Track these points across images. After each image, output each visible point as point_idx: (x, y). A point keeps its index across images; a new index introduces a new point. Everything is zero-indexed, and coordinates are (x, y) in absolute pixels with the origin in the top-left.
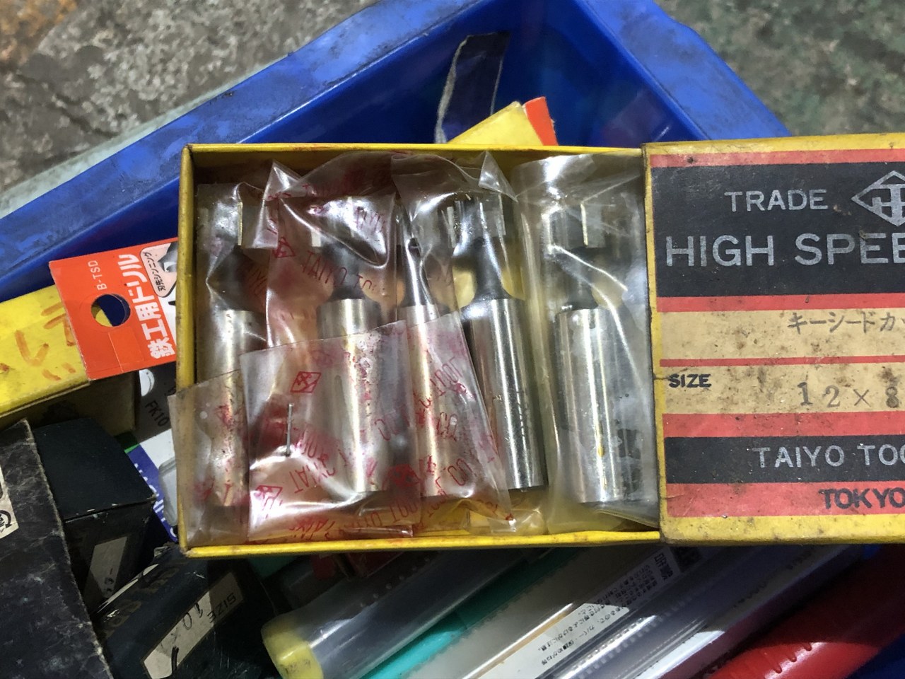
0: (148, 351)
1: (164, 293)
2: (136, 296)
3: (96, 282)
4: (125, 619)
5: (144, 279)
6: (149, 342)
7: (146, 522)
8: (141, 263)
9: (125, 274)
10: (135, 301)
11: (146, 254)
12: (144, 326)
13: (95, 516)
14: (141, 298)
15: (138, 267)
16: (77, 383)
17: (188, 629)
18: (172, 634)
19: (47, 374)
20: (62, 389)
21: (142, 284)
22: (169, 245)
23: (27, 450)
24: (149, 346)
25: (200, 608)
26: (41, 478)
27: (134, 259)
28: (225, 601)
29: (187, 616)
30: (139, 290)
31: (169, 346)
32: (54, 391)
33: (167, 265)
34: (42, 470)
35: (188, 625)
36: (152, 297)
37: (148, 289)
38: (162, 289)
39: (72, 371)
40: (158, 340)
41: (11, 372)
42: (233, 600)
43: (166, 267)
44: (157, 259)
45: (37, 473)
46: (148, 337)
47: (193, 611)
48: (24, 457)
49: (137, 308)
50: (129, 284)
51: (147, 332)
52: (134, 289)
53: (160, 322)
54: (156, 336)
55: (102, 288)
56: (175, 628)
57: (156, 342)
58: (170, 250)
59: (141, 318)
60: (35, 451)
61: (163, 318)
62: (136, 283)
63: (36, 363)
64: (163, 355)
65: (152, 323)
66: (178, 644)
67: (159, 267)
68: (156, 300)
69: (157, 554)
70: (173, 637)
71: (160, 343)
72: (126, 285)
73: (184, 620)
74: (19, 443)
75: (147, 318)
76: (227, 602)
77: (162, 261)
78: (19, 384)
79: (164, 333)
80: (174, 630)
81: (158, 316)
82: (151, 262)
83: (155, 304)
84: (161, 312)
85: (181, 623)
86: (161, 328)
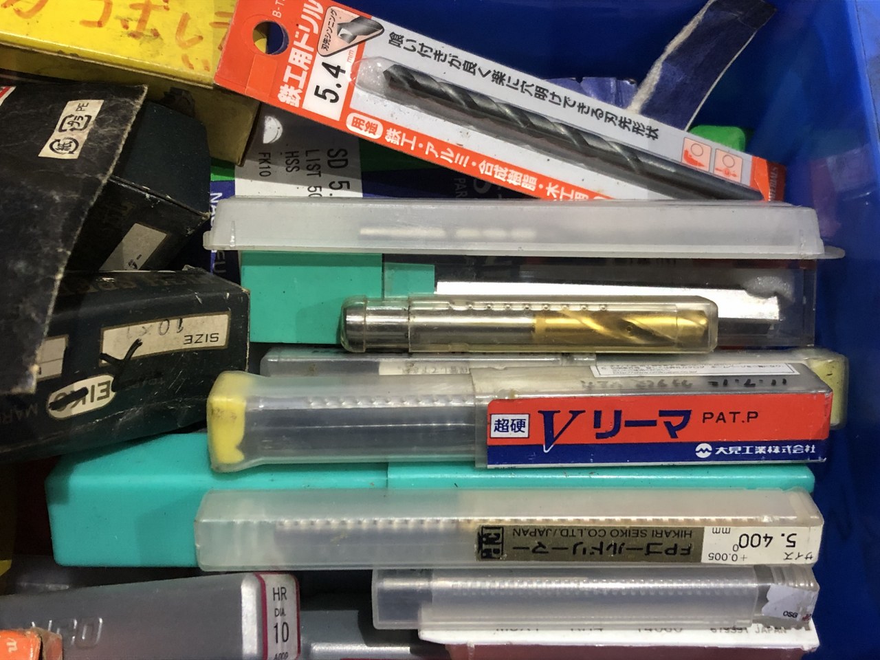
0: (278, 91)
1: (324, 52)
2: (299, 40)
3: (275, 7)
4: (113, 288)
5: (316, 30)
6: (283, 84)
7: (189, 233)
8: (323, 16)
9: (303, 17)
10: (296, 43)
11: (332, 11)
12: (289, 69)
13: (148, 196)
14: (302, 44)
15: (319, 17)
16: (204, 81)
17: (161, 334)
18: (143, 327)
19: (185, 59)
20: (190, 78)
21: (311, 33)
22: (357, 16)
23: (130, 109)
24: (281, 87)
25: (182, 326)
26: (123, 134)
27: (320, 9)
28: (207, 335)
29: (165, 323)
30: (306, 37)
31: (299, 98)
32: (182, 76)
33: (343, 31)
34: (129, 128)
35: (163, 331)
36: (312, 50)
37: (313, 41)
38: (325, 48)
39: (207, 68)
40: (292, 88)
41: (158, 40)
42: (216, 339)
43: (341, 33)
44: (338, 21)
45: (123, 128)
46: (286, 79)
47: (174, 322)
48: (123, 112)
49: (294, 50)
50: (301, 27)
51: (288, 74)
52: (302, 32)
53: (305, 74)
54: (293, 83)
55: (277, 15)
56: (150, 324)
57: (289, 88)
58: (355, 20)
59: (291, 60)
60: (135, 113)
61: (309, 72)
62: (308, 30)
63: (183, 45)
64: (288, 102)
65: (297, 70)
66: (144, 339)
67: (335, 30)
68: (314, 55)
69: (185, 269)
70: (143, 330)
71: (292, 91)
72: (298, 25)
73: (161, 324)
74: (128, 100)
75: (296, 63)
76: (209, 337)
77: (341, 25)
78: (158, 53)
79: (301, 85)
80: (147, 325)
81: (306, 68)
82: (332, 21)
83: (310, 57)
84: (311, 66)
85: (158, 324)
86: (302, 79)
